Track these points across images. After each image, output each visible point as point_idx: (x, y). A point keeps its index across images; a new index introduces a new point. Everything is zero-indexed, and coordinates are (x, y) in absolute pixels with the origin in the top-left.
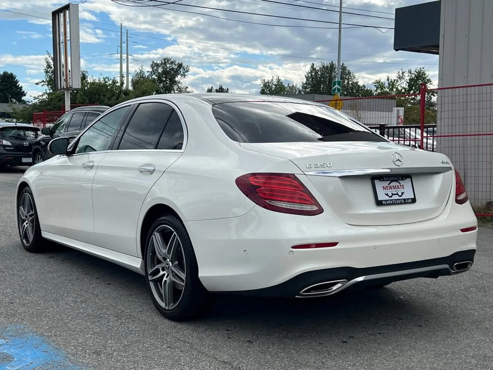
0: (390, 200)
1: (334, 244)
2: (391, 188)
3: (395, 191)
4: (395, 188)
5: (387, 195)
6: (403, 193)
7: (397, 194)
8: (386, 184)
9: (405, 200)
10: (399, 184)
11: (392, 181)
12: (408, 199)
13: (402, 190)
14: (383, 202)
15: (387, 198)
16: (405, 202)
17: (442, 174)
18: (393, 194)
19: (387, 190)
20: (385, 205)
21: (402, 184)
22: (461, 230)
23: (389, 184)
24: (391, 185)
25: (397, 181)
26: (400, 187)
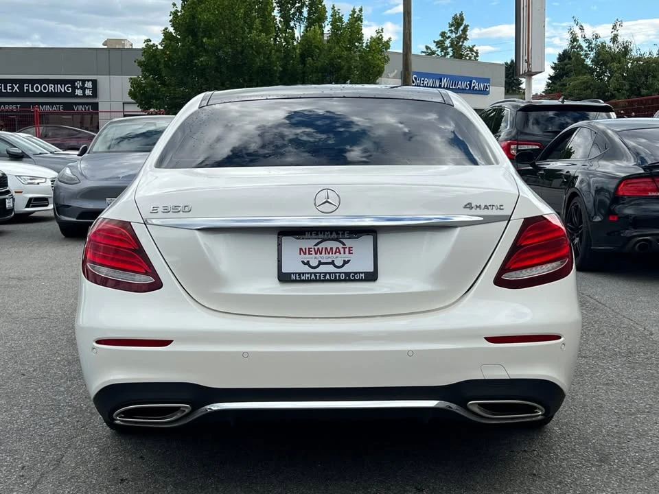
0: (311, 274)
2: (318, 252)
4: (329, 251)
5: (308, 263)
6: (346, 262)
7: (333, 263)
8: (309, 243)
9: (347, 274)
10: (340, 246)
11: (324, 240)
12: (356, 273)
13: (347, 257)
14: (293, 277)
15: (306, 269)
16: (348, 278)
17: (459, 229)
18: (320, 263)
19: (308, 256)
20: (295, 281)
21: (348, 246)
22: (485, 338)
23: (316, 245)
24: (320, 246)
25: (337, 240)
26: (342, 251)
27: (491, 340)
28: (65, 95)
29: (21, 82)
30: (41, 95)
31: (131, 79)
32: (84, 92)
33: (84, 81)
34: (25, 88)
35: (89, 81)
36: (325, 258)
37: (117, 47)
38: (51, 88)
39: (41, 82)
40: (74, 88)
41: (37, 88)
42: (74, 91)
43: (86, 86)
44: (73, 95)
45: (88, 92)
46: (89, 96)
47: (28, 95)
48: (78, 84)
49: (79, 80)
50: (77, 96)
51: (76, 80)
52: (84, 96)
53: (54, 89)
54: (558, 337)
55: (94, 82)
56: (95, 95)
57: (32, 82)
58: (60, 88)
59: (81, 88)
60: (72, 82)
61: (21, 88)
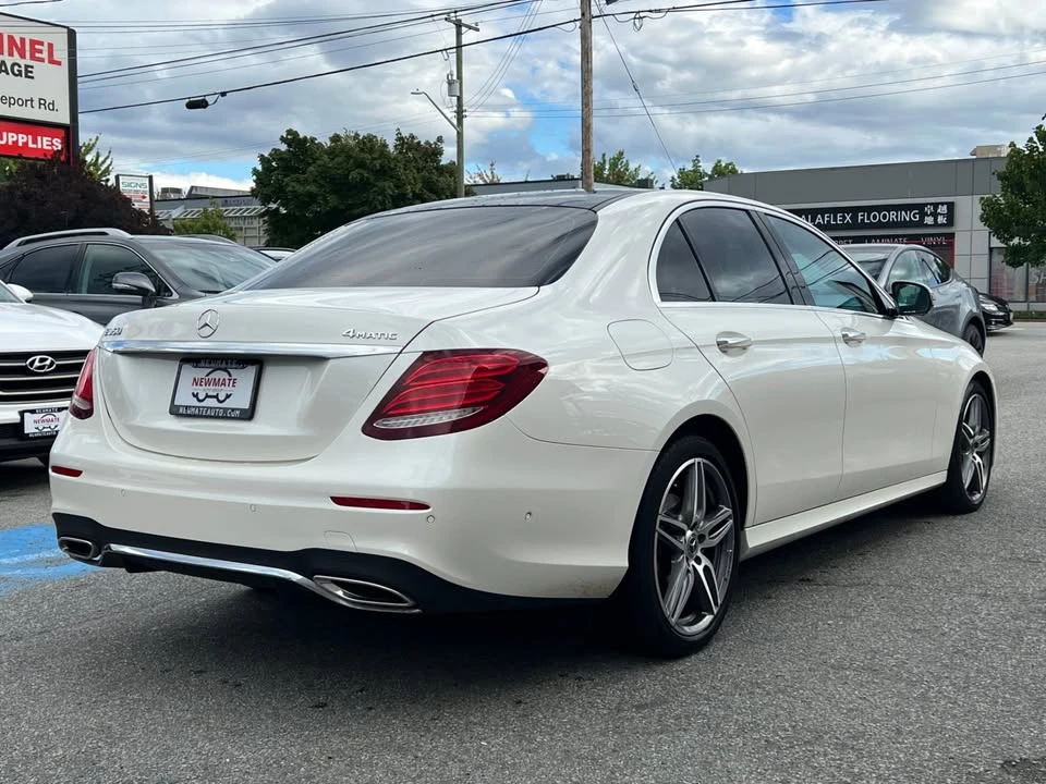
0: (197, 407)
1: (76, 473)
2: (208, 383)
3: (214, 390)
4: (216, 383)
5: (196, 396)
6: (228, 396)
7: (216, 397)
8: (201, 373)
9: (225, 409)
10: (227, 377)
11: (215, 369)
12: (233, 410)
13: (229, 390)
14: (182, 409)
15: (194, 402)
16: (226, 415)
17: (331, 361)
18: (207, 396)
19: (199, 387)
20: (183, 416)
21: (233, 377)
22: (332, 498)
23: (207, 375)
24: (211, 376)
25: (225, 370)
26: (227, 382)
27: (339, 501)
28: (910, 224)
29: (855, 210)
30: (880, 225)
31: (982, 198)
32: (936, 220)
33: (936, 205)
34: (860, 218)
35: (943, 204)
36: (212, 391)
37: (990, 156)
38: (892, 216)
39: (879, 209)
40: (923, 215)
41: (875, 217)
42: (922, 219)
43: (939, 211)
44: (921, 224)
45: (941, 220)
46: (943, 225)
47: (863, 226)
48: (929, 209)
49: (931, 204)
50: (927, 226)
51: (926, 205)
52: (936, 224)
53: (897, 217)
54: (426, 507)
55: (951, 206)
56: (951, 221)
57: (869, 209)
58: (905, 216)
59: (932, 214)
60: (921, 207)
61: (854, 218)
